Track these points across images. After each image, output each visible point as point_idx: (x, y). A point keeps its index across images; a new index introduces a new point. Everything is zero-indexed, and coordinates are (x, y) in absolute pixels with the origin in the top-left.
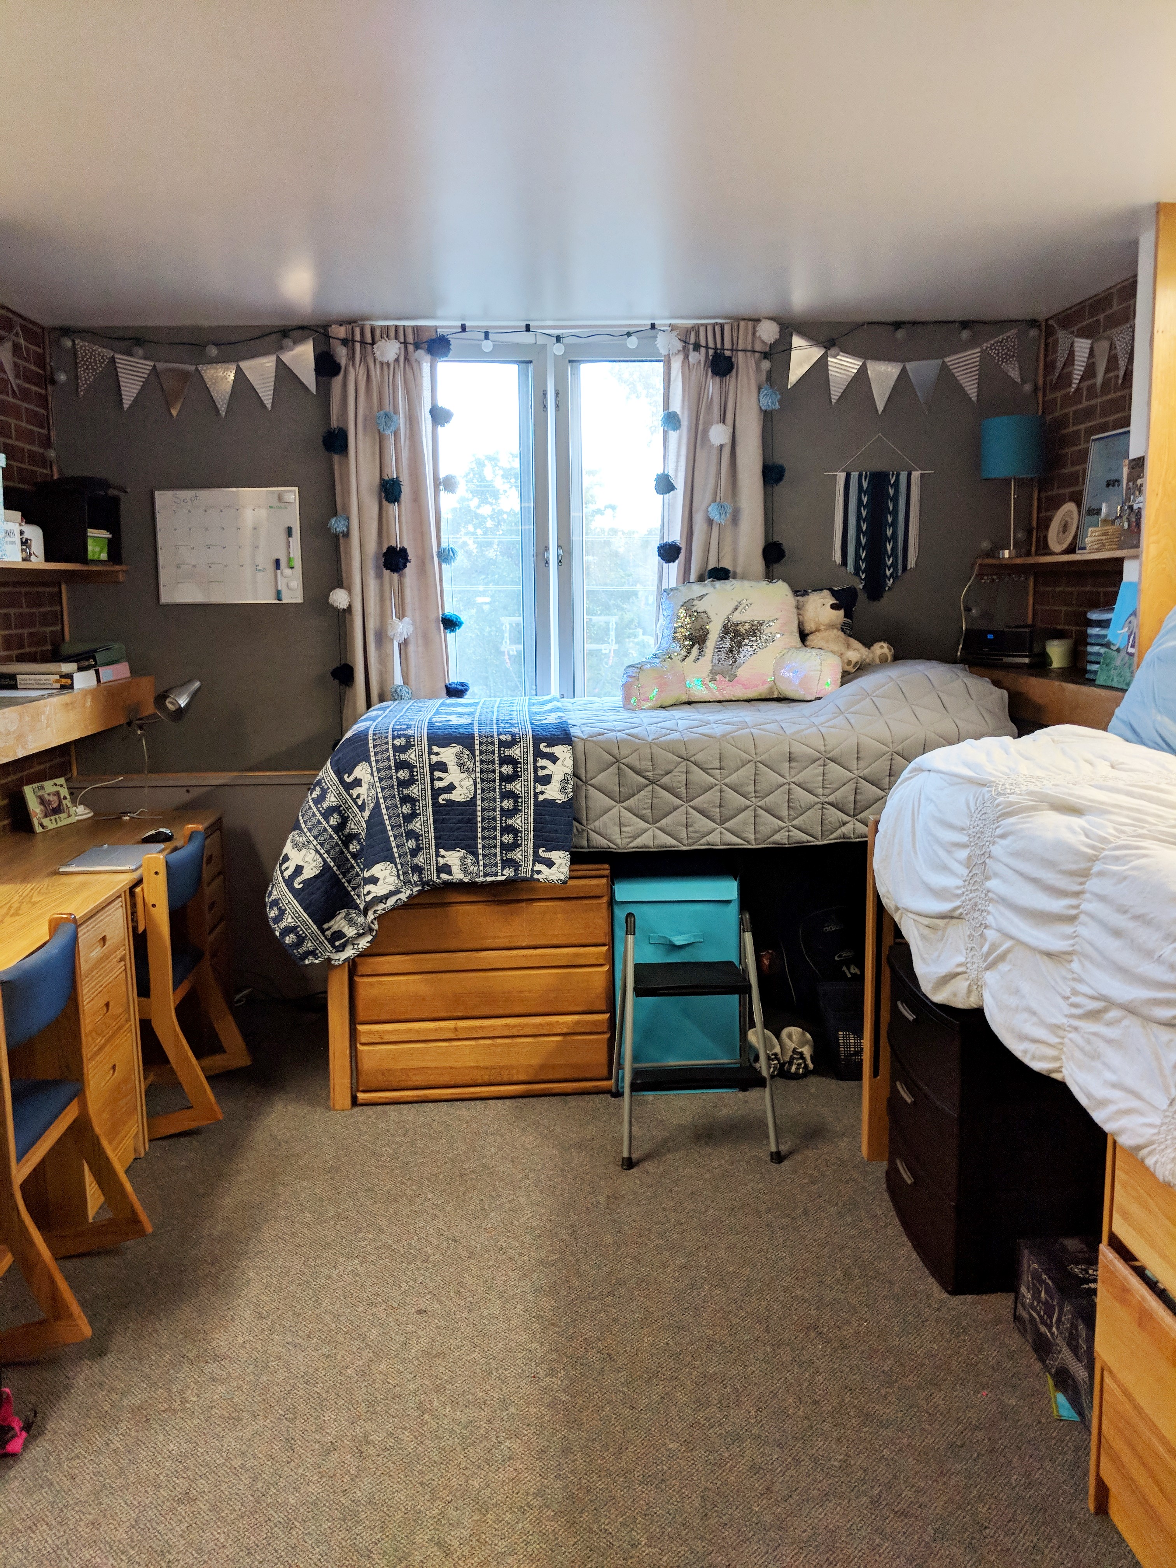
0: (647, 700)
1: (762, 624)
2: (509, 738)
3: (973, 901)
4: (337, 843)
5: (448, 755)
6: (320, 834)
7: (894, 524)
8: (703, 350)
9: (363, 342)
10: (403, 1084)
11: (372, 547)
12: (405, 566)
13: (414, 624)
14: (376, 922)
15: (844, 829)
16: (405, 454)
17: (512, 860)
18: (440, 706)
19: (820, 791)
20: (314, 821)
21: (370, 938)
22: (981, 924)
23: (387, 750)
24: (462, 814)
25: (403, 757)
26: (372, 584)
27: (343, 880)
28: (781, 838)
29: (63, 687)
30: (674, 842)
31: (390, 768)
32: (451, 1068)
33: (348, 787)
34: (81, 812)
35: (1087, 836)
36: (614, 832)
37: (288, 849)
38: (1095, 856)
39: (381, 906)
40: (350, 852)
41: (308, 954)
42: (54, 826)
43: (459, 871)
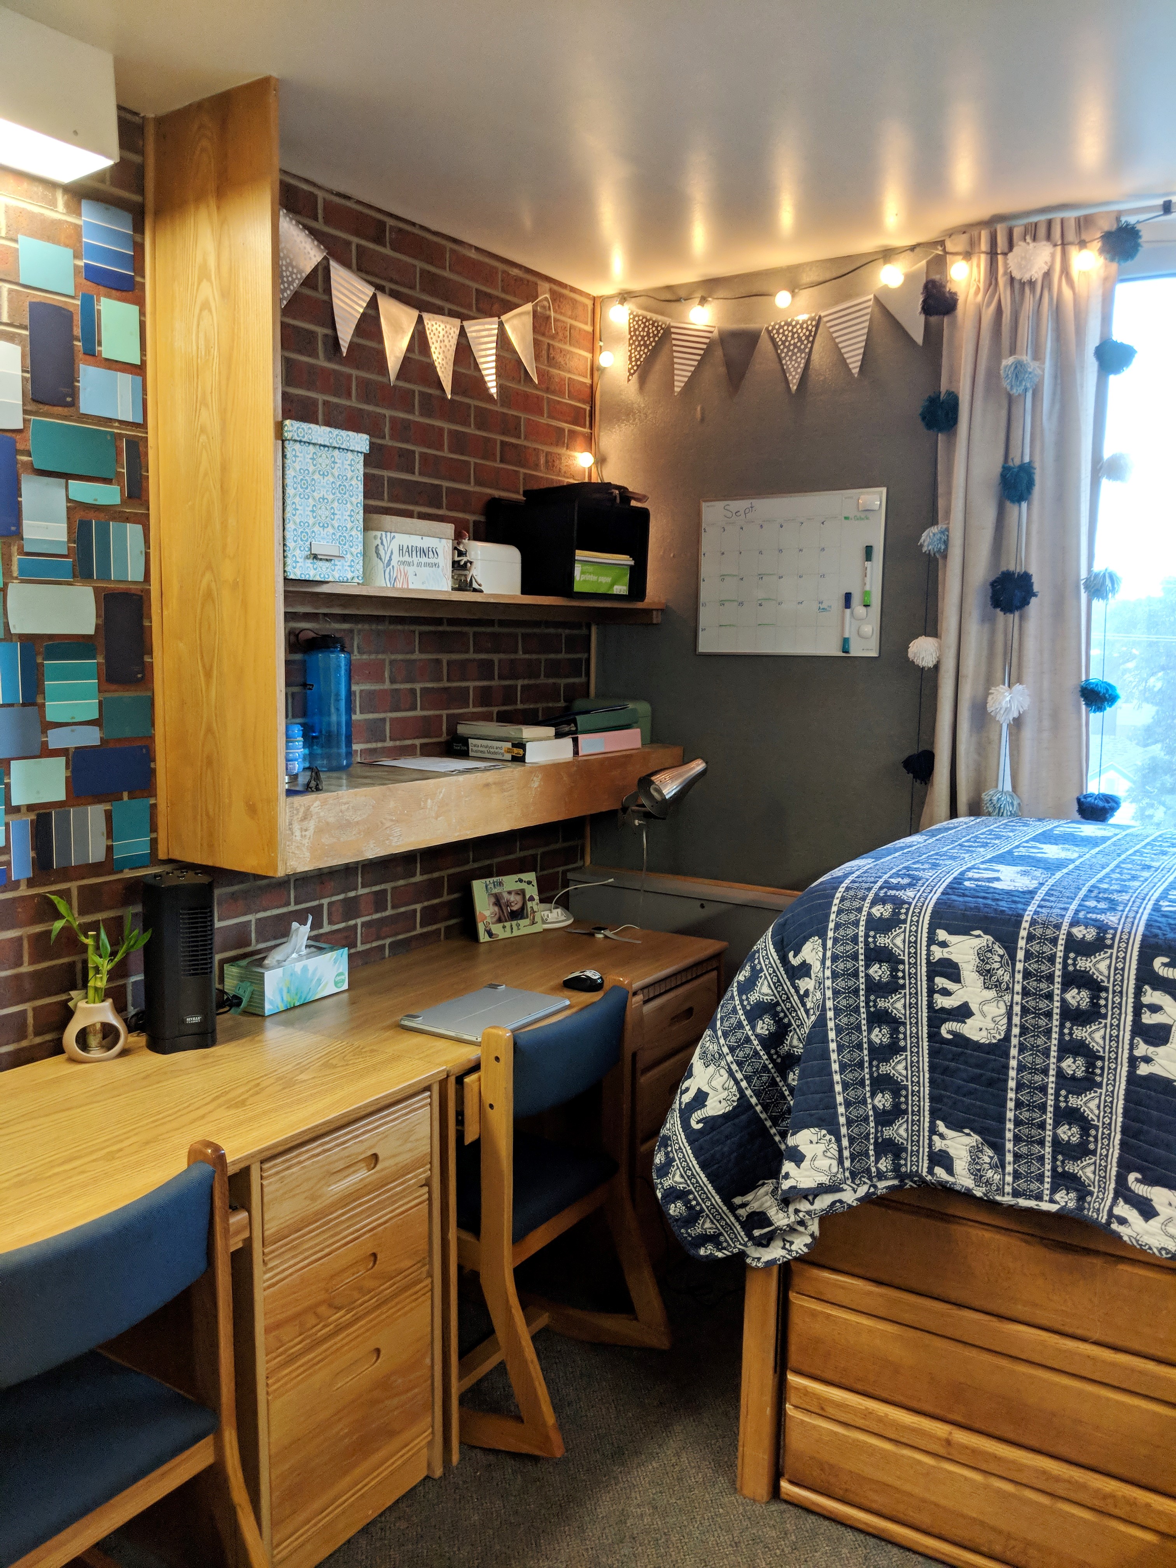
2: (1094, 934)
4: (765, 1067)
5: (964, 949)
6: (740, 1045)
11: (979, 571)
12: (1027, 604)
13: (1035, 694)
16: (1048, 425)
17: (1074, 1178)
20: (734, 1020)
23: (856, 924)
24: (977, 1066)
25: (883, 941)
26: (974, 630)
27: (773, 1131)
29: (514, 759)
31: (855, 957)
33: (793, 974)
34: (554, 919)
37: (697, 1057)
39: (807, 1204)
40: (788, 1085)
41: (704, 1239)
42: (508, 934)
43: (965, 1172)
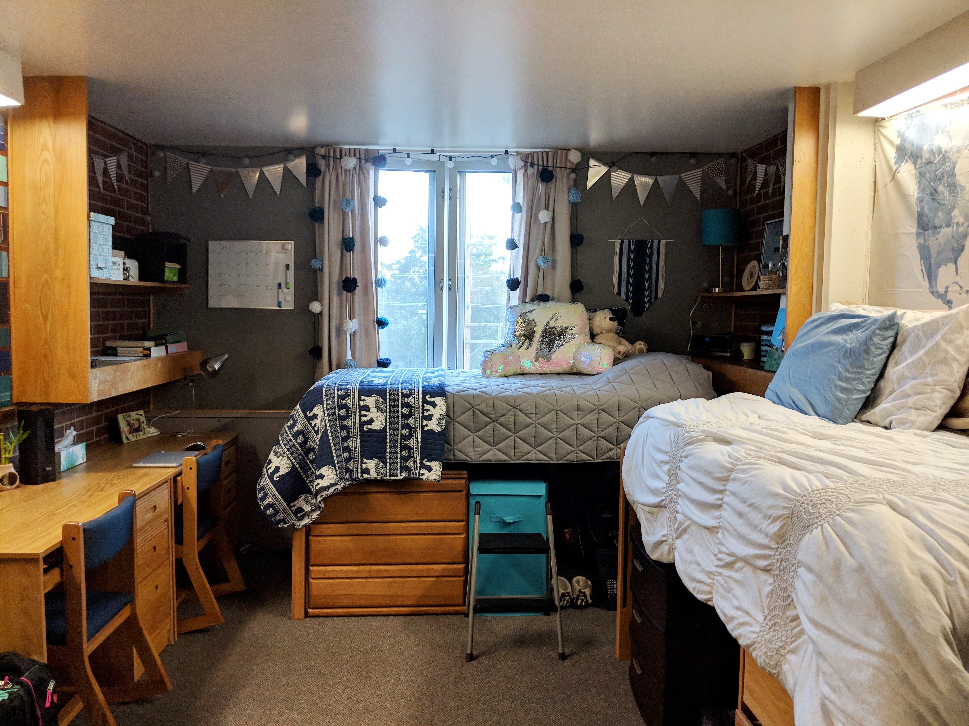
0: (496, 371)
1: (567, 328)
2: (408, 392)
3: (671, 496)
4: (301, 453)
5: (370, 401)
6: (291, 447)
7: (650, 271)
8: (536, 167)
9: (335, 158)
10: (336, 604)
11: (336, 277)
12: (355, 289)
13: (359, 323)
14: (322, 503)
15: (610, 453)
16: (358, 223)
17: (407, 467)
18: (371, 372)
19: (596, 429)
20: (288, 439)
21: (319, 512)
22: (675, 511)
23: (334, 397)
24: (377, 437)
25: (343, 402)
26: (335, 299)
27: (304, 476)
28: (572, 457)
29: (145, 355)
30: (507, 458)
31: (335, 408)
32: (367, 595)
33: (309, 419)
34: (153, 431)
35: (730, 457)
36: (470, 452)
37: (272, 456)
38: (733, 469)
39: (325, 493)
40: (309, 459)
41: (280, 521)
42: (135, 439)
43: (374, 472)
